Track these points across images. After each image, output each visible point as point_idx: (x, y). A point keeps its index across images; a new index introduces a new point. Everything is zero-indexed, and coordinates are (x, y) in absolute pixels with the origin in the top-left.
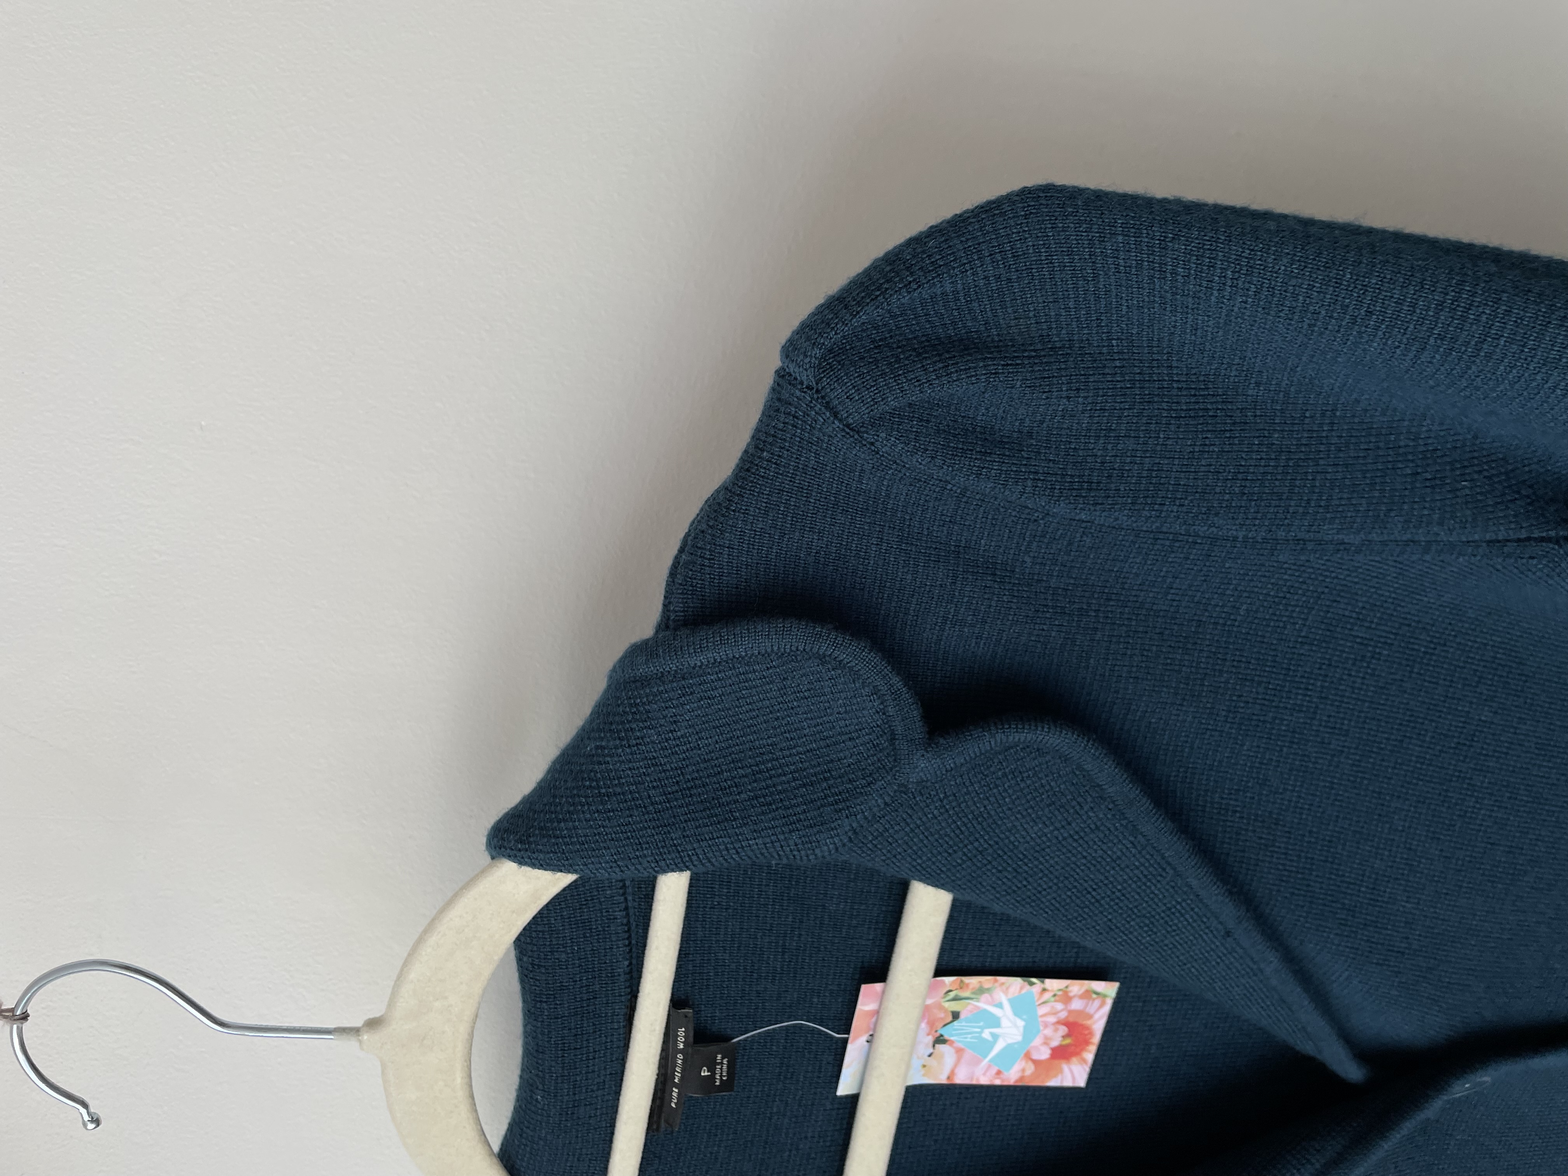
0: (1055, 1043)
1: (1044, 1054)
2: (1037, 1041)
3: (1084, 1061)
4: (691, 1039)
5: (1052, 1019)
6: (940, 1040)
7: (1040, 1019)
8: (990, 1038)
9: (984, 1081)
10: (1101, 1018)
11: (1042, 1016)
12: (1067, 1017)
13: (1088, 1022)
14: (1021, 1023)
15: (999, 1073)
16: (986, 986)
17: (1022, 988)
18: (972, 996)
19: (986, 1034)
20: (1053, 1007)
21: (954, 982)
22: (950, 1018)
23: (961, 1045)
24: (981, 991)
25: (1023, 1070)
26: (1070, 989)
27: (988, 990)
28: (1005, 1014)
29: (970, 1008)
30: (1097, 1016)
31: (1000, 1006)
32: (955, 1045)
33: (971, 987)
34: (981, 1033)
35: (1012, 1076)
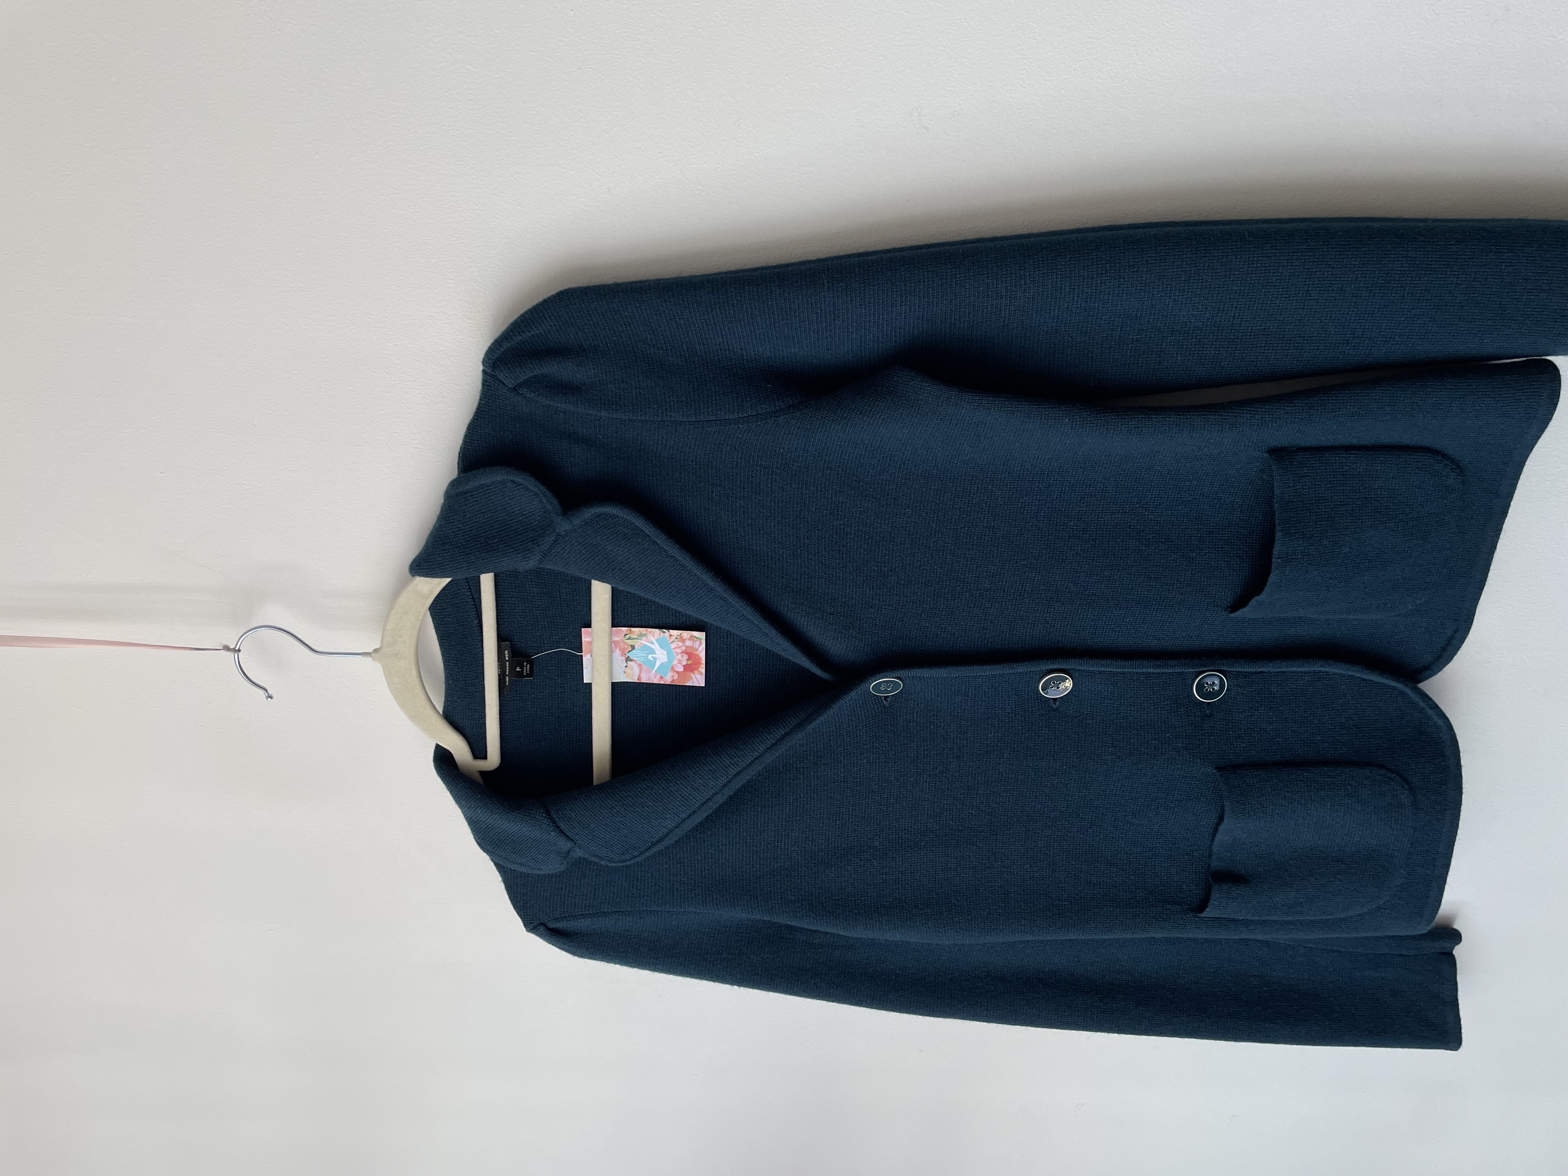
0: (684, 663)
1: (681, 669)
2: (675, 662)
3: (701, 673)
4: (511, 656)
5: (679, 651)
6: (628, 659)
7: (673, 651)
8: (652, 659)
9: (656, 681)
10: (702, 651)
11: (673, 649)
12: (686, 649)
13: (697, 652)
14: (666, 652)
15: (661, 677)
16: (644, 633)
17: (660, 634)
18: (638, 638)
19: (650, 657)
20: (677, 644)
21: (627, 630)
22: (630, 649)
23: (639, 662)
24: (641, 635)
25: (673, 676)
26: (682, 635)
27: (645, 634)
28: (656, 646)
29: (638, 644)
30: (700, 649)
31: (652, 643)
32: (637, 662)
33: (636, 633)
34: (647, 656)
35: (668, 679)
